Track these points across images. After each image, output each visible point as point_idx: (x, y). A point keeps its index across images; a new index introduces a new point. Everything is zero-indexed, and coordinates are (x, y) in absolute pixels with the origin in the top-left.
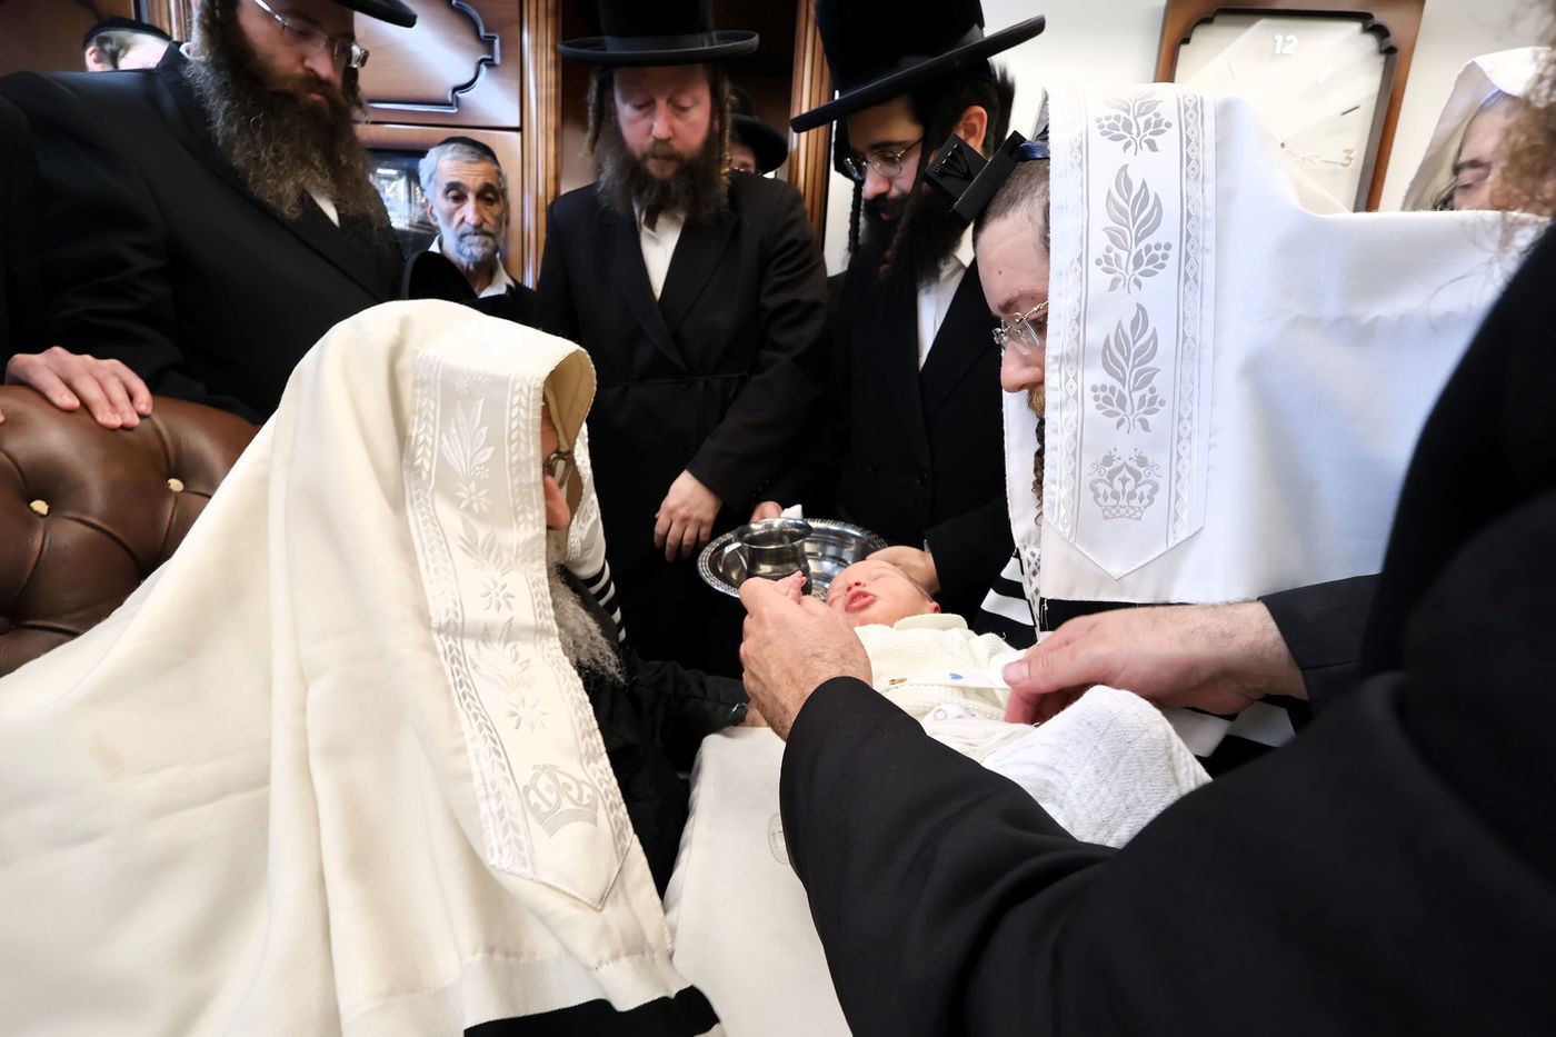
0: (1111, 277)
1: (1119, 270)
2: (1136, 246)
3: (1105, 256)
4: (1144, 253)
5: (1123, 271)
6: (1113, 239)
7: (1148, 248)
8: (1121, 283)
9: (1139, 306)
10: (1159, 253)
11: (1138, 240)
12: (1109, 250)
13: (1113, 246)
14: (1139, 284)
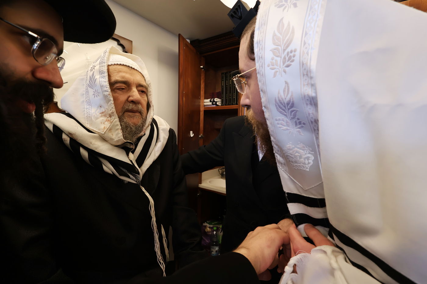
0: (274, 71)
1: (277, 67)
2: (284, 53)
3: (271, 62)
4: (286, 56)
5: (278, 67)
6: (274, 53)
7: (288, 54)
8: (278, 73)
9: (286, 83)
10: (292, 55)
11: (284, 50)
12: (272, 59)
13: (275, 57)
14: (285, 72)
